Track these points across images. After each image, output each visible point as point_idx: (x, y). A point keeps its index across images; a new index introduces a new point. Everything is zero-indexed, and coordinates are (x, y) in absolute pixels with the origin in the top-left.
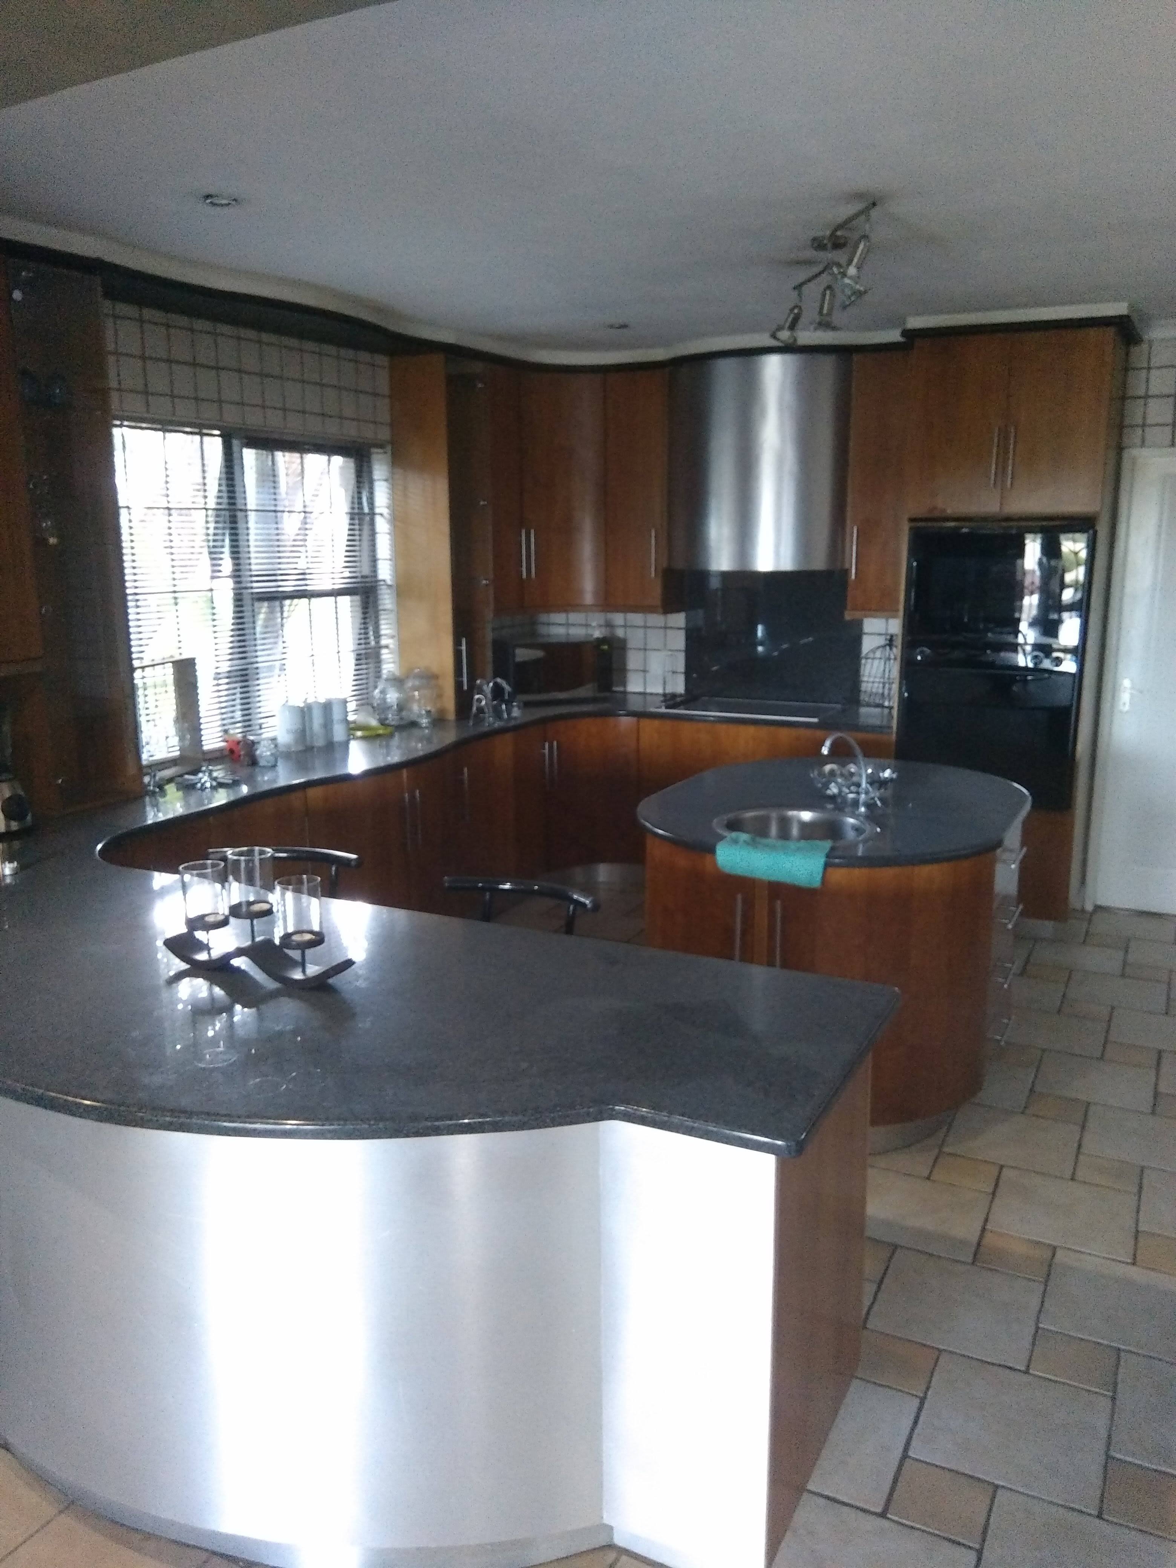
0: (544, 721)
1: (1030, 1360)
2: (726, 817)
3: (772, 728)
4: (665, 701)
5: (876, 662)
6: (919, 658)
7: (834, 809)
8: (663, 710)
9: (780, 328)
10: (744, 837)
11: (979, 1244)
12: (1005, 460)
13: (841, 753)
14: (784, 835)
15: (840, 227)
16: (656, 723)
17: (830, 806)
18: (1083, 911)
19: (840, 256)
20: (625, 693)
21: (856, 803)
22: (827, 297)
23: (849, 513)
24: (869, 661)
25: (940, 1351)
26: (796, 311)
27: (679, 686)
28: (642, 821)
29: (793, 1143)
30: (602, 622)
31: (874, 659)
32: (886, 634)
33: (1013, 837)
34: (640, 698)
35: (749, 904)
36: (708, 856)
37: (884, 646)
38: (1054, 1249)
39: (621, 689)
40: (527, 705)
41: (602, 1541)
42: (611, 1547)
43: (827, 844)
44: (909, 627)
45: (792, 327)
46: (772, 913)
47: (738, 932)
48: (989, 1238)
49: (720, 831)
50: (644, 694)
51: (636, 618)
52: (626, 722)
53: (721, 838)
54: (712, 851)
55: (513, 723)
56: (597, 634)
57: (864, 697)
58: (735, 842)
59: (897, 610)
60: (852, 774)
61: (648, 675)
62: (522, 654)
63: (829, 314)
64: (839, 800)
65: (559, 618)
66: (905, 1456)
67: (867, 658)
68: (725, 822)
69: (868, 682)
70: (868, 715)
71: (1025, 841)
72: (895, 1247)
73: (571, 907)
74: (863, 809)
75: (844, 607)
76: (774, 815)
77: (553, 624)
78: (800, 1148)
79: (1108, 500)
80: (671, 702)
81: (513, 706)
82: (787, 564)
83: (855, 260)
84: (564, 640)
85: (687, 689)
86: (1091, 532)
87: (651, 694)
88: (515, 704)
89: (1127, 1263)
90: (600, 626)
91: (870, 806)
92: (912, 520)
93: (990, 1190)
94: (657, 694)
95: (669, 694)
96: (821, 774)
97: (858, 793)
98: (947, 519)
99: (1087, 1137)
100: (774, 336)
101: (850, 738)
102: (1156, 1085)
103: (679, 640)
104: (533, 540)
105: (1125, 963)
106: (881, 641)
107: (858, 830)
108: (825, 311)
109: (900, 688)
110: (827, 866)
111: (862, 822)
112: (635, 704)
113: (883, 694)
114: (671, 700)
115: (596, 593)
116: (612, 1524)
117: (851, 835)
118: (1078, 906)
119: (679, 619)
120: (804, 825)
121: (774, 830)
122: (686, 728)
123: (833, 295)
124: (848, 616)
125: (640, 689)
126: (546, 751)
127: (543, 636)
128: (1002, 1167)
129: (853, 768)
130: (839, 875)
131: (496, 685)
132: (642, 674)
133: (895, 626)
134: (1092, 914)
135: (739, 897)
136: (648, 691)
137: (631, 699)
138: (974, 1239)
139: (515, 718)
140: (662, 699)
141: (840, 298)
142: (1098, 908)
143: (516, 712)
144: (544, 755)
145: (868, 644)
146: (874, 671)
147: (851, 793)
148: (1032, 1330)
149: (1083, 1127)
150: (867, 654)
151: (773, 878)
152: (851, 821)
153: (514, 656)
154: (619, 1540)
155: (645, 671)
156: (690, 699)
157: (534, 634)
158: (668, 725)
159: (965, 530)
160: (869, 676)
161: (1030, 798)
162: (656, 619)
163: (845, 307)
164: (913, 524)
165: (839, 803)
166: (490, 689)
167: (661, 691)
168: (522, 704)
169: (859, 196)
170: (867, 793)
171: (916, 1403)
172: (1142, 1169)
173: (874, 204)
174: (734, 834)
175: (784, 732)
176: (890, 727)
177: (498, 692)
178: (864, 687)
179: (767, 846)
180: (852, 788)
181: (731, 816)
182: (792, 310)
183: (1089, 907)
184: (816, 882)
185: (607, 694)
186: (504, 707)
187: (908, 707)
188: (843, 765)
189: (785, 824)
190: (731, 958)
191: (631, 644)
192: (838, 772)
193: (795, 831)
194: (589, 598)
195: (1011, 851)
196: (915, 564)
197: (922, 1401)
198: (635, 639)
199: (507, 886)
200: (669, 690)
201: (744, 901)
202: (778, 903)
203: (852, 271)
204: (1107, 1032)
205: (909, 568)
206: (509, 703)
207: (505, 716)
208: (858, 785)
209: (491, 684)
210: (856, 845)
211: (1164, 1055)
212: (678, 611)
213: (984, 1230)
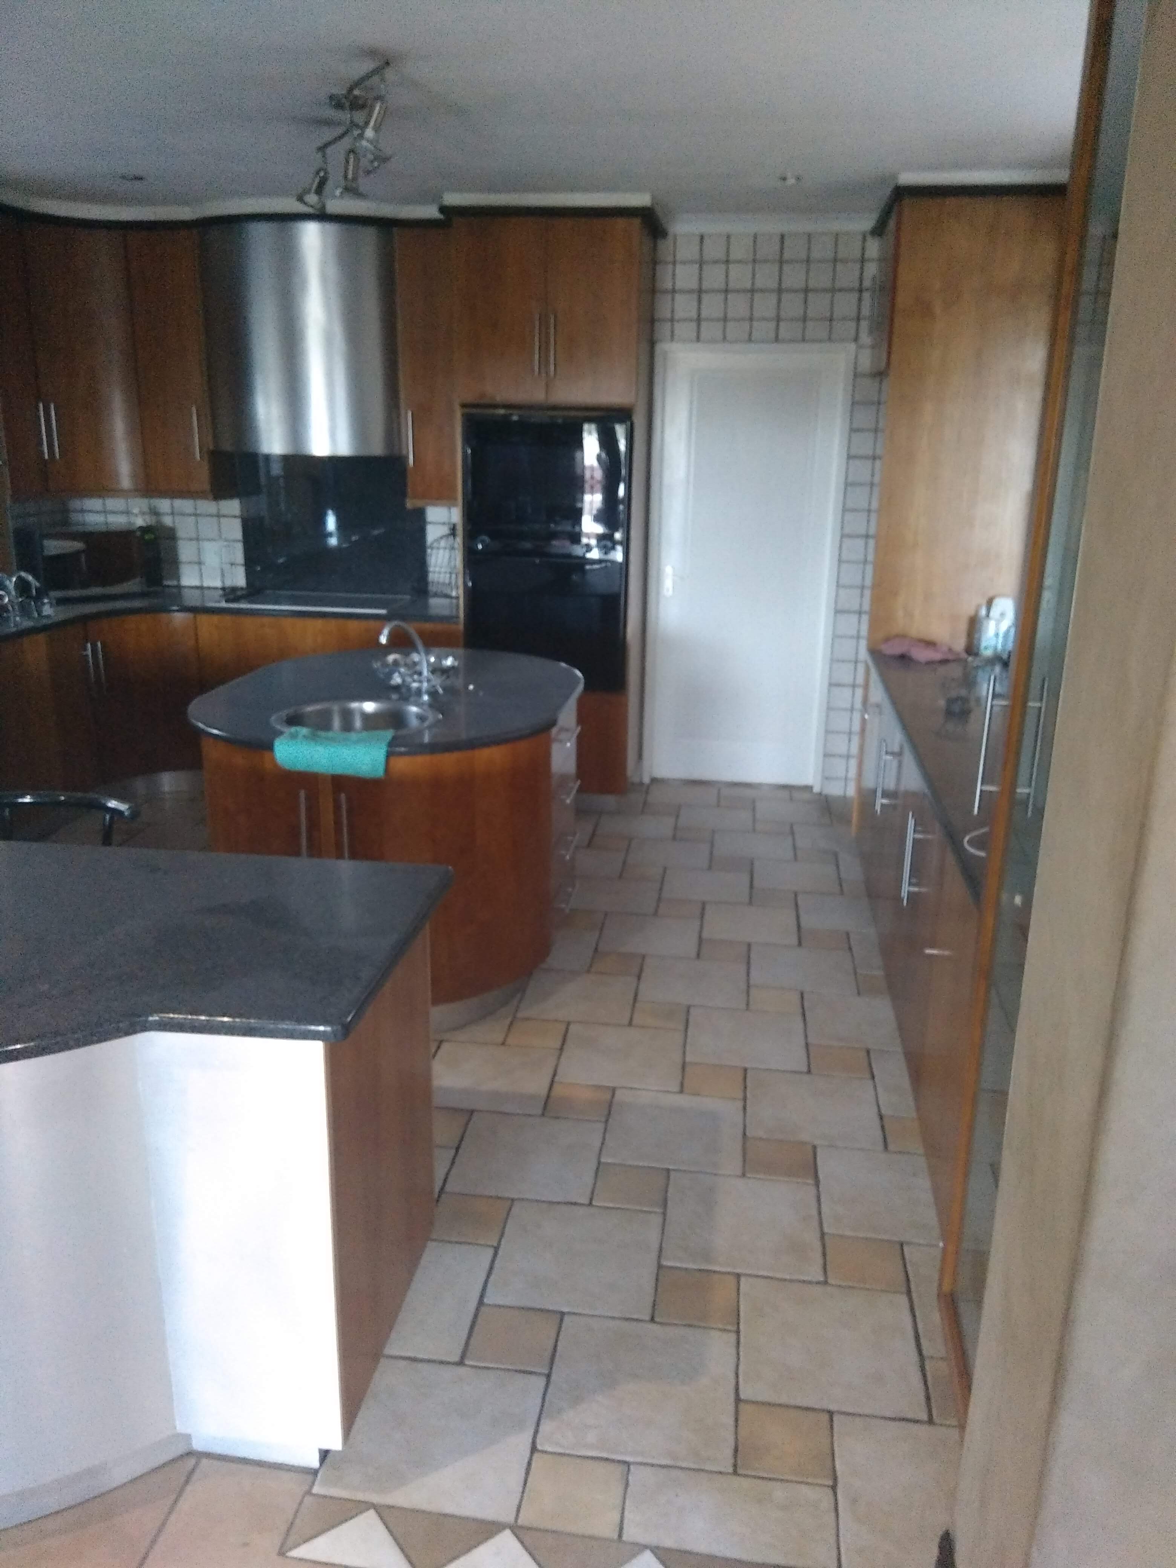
0: (84, 619)
1: (593, 1193)
2: (284, 713)
3: (341, 622)
4: (225, 595)
5: (441, 551)
6: (480, 547)
7: (400, 699)
8: (224, 605)
9: (307, 191)
10: (304, 731)
11: (548, 1097)
12: (547, 350)
13: (401, 642)
14: (347, 727)
15: (357, 84)
16: (215, 618)
17: (394, 696)
18: (641, 784)
19: (359, 117)
20: (179, 587)
21: (419, 692)
22: (351, 161)
23: (402, 395)
24: (434, 551)
25: (513, 1200)
26: (322, 174)
27: (239, 579)
28: (194, 721)
29: (339, 1027)
30: (146, 509)
31: (438, 548)
32: (449, 524)
33: (568, 716)
34: (197, 592)
35: (313, 799)
36: (267, 754)
37: (447, 536)
38: (614, 1090)
39: (175, 583)
40: (61, 602)
41: (181, 1449)
42: (190, 1454)
43: (389, 734)
44: (469, 515)
45: (319, 190)
46: (337, 807)
47: (304, 828)
48: (558, 1090)
49: (279, 727)
50: (201, 588)
51: (185, 505)
52: (179, 618)
53: (281, 733)
54: (270, 747)
55: (45, 621)
56: (140, 522)
57: (432, 588)
58: (294, 737)
59: (456, 499)
60: (415, 664)
61: (203, 567)
62: (53, 547)
63: (355, 179)
64: (404, 690)
65: (93, 503)
66: (481, 1302)
67: (432, 548)
68: (285, 718)
69: (434, 572)
70: (437, 605)
71: (581, 720)
72: (472, 1112)
73: (108, 817)
74: (426, 698)
75: (404, 494)
76: (336, 707)
77: (90, 511)
78: (347, 1029)
79: (643, 393)
80: (232, 597)
81: (44, 604)
82: (344, 447)
83: (372, 123)
84: (103, 528)
85: (248, 583)
86: (629, 423)
87: (209, 588)
88: (46, 601)
89: (675, 1093)
90: (143, 514)
91: (433, 694)
92: (464, 406)
93: (558, 1044)
94: (216, 588)
95: (229, 588)
96: (385, 665)
97: (420, 682)
98: (496, 406)
99: (642, 986)
100: (300, 199)
101: (411, 629)
102: (700, 932)
103: (235, 530)
104: (53, 413)
105: (676, 828)
106: (445, 530)
107: (422, 718)
108: (350, 176)
109: (464, 578)
110: (389, 755)
111: (424, 710)
112: (191, 599)
113: (450, 584)
114: (231, 593)
115: (134, 476)
116: (188, 1431)
117: (414, 723)
118: (636, 780)
119: (233, 506)
120: (367, 718)
121: (337, 722)
122: (248, 623)
123: (357, 160)
124: (410, 504)
125: (195, 582)
126: (89, 652)
127: (78, 524)
128: (569, 1024)
129: (415, 657)
130: (402, 764)
131: (20, 578)
132: (196, 567)
133: (456, 515)
134: (648, 787)
135: (302, 794)
136: (205, 584)
137: (186, 593)
138: (544, 1092)
139: (48, 617)
140: (221, 592)
141: (364, 162)
142: (654, 780)
143: (47, 610)
144: (87, 655)
145: (433, 533)
146: (439, 561)
147: (414, 681)
148: (594, 1166)
149: (639, 978)
150: (432, 544)
151: (339, 771)
152: (414, 709)
153: (42, 548)
154: (198, 1445)
155: (200, 563)
156: (253, 591)
157: (66, 522)
158: (228, 619)
159: (515, 418)
160: (435, 566)
161: (582, 681)
162: (208, 506)
163: (368, 172)
164: (467, 410)
165: (405, 694)
166: (13, 585)
167: (218, 584)
168: (54, 602)
169: (372, 53)
170: (429, 681)
171: (491, 1252)
172: (688, 1009)
173: (388, 63)
174: (293, 729)
175: (353, 625)
176: (457, 617)
177: (23, 587)
178: (432, 577)
179: (327, 739)
180: (416, 677)
181: (290, 711)
182: (318, 173)
183: (646, 780)
184: (380, 772)
185: (159, 589)
186: (33, 603)
187: (473, 596)
188: (407, 655)
189: (347, 716)
190: (297, 853)
191: (181, 533)
192: (402, 663)
193: (358, 723)
194: (126, 482)
195: (567, 730)
196: (469, 451)
197: (496, 1249)
198: (185, 528)
199: (28, 799)
200: (229, 583)
201: (307, 798)
202: (343, 796)
203: (369, 133)
204: (661, 889)
205: (464, 453)
206: (38, 598)
207: (36, 615)
208: (420, 674)
209: (14, 579)
210: (420, 732)
211: (708, 907)
212: (231, 497)
213: (552, 1082)
